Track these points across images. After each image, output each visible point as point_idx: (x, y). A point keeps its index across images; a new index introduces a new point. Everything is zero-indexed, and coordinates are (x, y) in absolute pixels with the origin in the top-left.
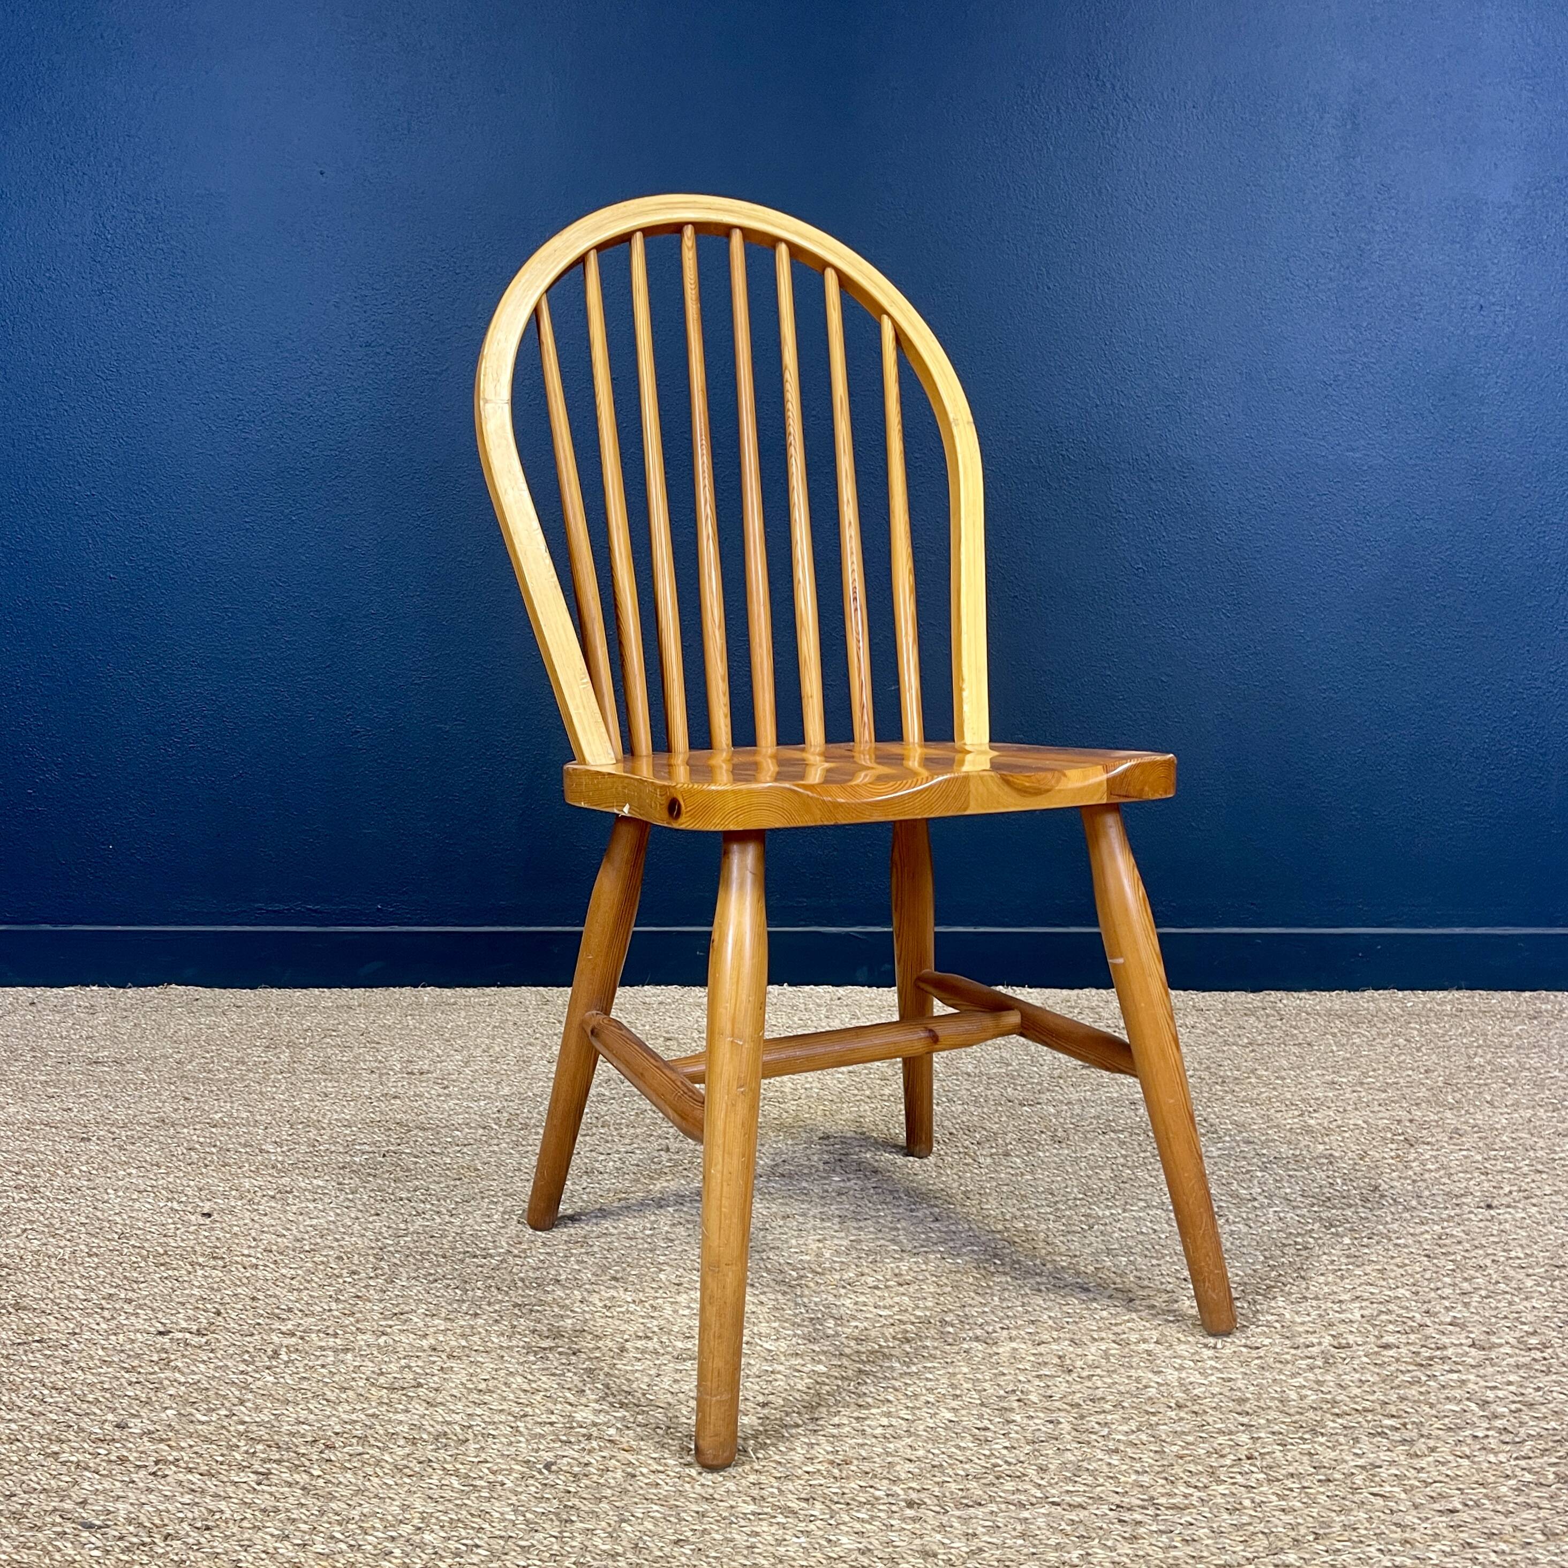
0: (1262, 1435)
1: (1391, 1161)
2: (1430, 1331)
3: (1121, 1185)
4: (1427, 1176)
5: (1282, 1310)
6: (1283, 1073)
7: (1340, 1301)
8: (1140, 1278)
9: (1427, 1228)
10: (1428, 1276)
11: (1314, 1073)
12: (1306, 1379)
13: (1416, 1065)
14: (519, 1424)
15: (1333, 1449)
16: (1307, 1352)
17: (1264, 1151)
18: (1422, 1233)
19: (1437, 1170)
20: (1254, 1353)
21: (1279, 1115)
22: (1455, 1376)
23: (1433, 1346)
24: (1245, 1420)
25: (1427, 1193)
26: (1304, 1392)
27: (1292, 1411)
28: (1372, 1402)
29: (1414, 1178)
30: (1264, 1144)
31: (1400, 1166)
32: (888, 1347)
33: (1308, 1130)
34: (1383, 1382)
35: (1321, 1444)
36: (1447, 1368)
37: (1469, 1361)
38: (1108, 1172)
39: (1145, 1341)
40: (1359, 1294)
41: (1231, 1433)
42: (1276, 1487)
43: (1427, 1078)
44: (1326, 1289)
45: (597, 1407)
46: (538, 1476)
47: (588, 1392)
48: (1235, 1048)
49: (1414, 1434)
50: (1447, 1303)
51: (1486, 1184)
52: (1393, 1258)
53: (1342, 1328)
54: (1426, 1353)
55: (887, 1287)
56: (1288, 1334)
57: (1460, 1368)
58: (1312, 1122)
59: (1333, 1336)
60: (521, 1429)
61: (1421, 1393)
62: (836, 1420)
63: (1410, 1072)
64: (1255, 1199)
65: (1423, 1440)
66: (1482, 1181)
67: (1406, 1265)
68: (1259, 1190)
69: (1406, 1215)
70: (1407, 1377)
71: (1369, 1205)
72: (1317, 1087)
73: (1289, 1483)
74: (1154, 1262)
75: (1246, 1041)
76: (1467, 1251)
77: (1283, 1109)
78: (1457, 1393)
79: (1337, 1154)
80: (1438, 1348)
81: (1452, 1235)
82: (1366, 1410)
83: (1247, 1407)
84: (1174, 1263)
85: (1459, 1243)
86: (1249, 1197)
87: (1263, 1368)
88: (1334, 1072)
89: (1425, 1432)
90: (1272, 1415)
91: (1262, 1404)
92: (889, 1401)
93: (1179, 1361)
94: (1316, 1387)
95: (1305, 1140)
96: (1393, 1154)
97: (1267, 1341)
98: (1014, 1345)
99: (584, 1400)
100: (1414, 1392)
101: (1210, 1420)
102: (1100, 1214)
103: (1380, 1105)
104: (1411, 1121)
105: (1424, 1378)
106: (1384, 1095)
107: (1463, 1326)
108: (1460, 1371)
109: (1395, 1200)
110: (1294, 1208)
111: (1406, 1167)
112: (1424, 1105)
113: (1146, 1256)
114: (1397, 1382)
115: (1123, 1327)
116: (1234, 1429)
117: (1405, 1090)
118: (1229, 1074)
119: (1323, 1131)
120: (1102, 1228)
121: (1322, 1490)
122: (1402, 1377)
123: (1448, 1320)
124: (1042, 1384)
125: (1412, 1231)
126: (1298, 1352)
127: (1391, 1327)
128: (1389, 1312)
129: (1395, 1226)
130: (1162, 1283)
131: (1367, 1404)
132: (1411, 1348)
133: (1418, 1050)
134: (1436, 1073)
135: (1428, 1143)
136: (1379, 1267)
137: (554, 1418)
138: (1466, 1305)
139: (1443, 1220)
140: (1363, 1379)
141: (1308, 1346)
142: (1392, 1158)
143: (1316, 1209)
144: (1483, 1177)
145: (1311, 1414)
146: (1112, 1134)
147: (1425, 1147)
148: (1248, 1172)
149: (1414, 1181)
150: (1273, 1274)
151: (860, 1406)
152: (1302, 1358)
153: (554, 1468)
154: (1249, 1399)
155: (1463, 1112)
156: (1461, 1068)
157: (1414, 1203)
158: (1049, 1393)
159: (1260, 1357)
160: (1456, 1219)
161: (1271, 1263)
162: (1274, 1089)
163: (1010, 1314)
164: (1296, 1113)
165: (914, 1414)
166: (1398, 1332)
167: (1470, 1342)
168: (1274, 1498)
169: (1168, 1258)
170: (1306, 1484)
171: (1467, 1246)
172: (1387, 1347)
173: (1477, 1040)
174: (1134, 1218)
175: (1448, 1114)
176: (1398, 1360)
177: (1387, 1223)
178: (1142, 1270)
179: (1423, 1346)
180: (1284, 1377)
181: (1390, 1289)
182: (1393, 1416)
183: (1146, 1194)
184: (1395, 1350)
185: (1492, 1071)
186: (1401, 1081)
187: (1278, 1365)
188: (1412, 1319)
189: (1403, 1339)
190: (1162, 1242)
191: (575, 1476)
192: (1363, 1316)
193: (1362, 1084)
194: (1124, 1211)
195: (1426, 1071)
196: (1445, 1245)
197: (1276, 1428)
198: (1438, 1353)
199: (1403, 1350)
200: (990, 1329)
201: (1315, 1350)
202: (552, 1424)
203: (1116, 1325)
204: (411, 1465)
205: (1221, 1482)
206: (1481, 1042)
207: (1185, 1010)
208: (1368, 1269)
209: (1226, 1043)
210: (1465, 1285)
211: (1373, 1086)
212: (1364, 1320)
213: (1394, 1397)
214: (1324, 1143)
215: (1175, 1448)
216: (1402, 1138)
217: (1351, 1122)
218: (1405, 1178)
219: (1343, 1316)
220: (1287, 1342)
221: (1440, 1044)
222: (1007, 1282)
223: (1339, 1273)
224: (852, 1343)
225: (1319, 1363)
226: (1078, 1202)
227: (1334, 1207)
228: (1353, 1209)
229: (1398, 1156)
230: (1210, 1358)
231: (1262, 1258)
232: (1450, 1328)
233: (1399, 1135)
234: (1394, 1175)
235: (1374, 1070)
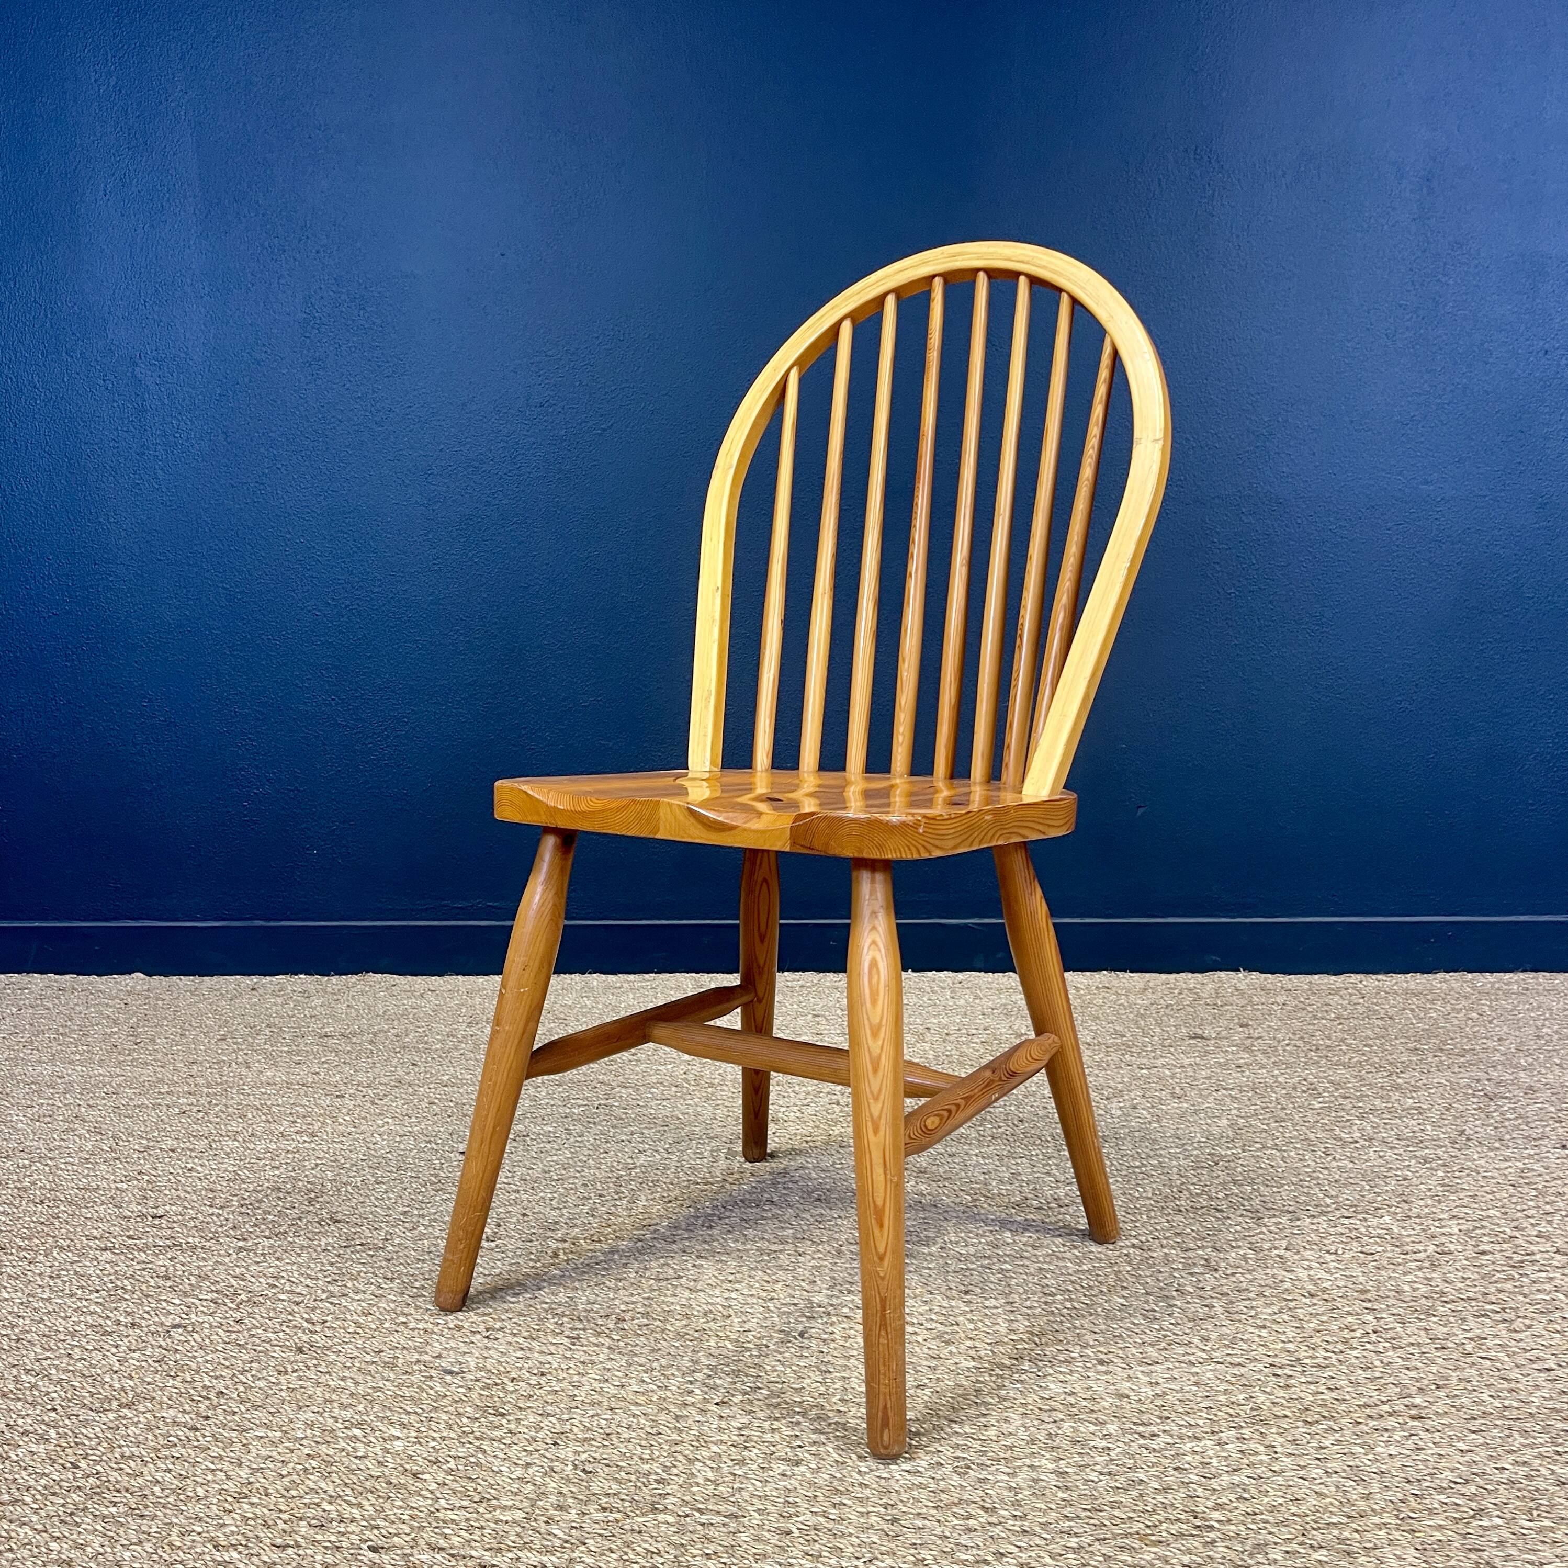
0: (1384, 1316)
1: (1473, 1112)
2: (1519, 1242)
3: (1238, 1131)
4: (1507, 1123)
5: (1390, 1226)
6: (1370, 1042)
7: (1440, 1219)
8: (1264, 1202)
9: (1510, 1164)
10: (1514, 1200)
11: (1398, 1042)
12: (1416, 1276)
13: (1489, 1034)
14: (769, 1304)
15: (1445, 1326)
16: (1415, 1256)
17: (1361, 1104)
18: (1507, 1168)
19: (1516, 1119)
20: (1370, 1258)
21: (1370, 1075)
22: (1544, 1275)
23: (1523, 1252)
24: (1369, 1305)
25: (1508, 1137)
26: (1416, 1285)
27: (1407, 1299)
28: (1475, 1293)
29: (1496, 1125)
30: (1360, 1099)
31: (1482, 1115)
32: (1060, 1252)
33: (1397, 1087)
34: (1483, 1278)
35: (1435, 1323)
36: (1536, 1268)
37: (1554, 1263)
38: (1225, 1122)
39: (1276, 1248)
40: (1455, 1214)
41: (1358, 1314)
42: (1401, 1353)
43: (1500, 1045)
44: (1426, 1210)
45: (829, 1293)
46: (794, 1341)
47: (819, 1282)
48: (1324, 1021)
49: (1512, 1316)
50: (1532, 1221)
51: (1560, 1130)
52: (1482, 1186)
53: (1443, 1239)
54: (1517, 1258)
55: (1050, 1208)
56: (1398, 1244)
57: (1548, 1268)
58: (1400, 1081)
59: (1436, 1245)
60: (772, 1309)
61: (1515, 1287)
62: (1028, 1303)
63: (1485, 1041)
64: (1357, 1142)
65: (1520, 1320)
66: (1557, 1128)
67: (1494, 1192)
68: (1359, 1135)
69: (1492, 1154)
70: (1502, 1275)
71: (1457, 1146)
72: (1402, 1053)
73: (1410, 1349)
74: (1275, 1189)
75: (1333, 1015)
76: (1547, 1181)
77: (1374, 1071)
78: (1547, 1287)
79: (1425, 1107)
80: (1528, 1254)
81: (1533, 1170)
82: (1469, 1299)
83: (1369, 1296)
84: (1292, 1191)
85: (1540, 1175)
86: (1351, 1140)
87: (1379, 1268)
88: (1415, 1041)
89: (1521, 1314)
90: (1391, 1302)
91: (1380, 1293)
92: (1069, 1290)
93: (1307, 1263)
94: (1426, 1282)
95: (1396, 1096)
96: (1475, 1106)
97: (1380, 1249)
98: (1166, 1251)
99: (817, 1288)
100: (1509, 1286)
101: (1339, 1305)
102: (1223, 1153)
103: (1460, 1067)
104: (1489, 1080)
105: (1517, 1276)
106: (1462, 1059)
107: (1548, 1238)
108: (1547, 1271)
109: (1480, 1143)
110: (1391, 1148)
111: (1487, 1116)
112: (1499, 1067)
113: (1267, 1186)
114: (1494, 1279)
115: (1255, 1238)
116: (1360, 1311)
117: (1481, 1055)
118: (1321, 1042)
119: (1411, 1088)
120: (1227, 1164)
121: (1438, 1354)
122: (1498, 1275)
123: (1535, 1233)
124: (1194, 1279)
125: (1497, 1166)
126: (1408, 1257)
127: (1485, 1239)
128: (1483, 1227)
129: (1482, 1162)
130: (1284, 1206)
131: (1471, 1295)
132: (1504, 1253)
133: (1490, 1022)
134: (1508, 1041)
135: (1506, 1098)
136: (1471, 1194)
137: (796, 1301)
138: (1550, 1222)
139: (1525, 1158)
140: (1465, 1276)
141: (1415, 1253)
142: (1475, 1109)
143: (1411, 1149)
144: (1557, 1125)
145: (1423, 1301)
146: (1224, 1092)
147: (1504, 1100)
148: (1348, 1120)
149: (1496, 1128)
150: (1379, 1199)
151: (1045, 1294)
152: (1411, 1261)
153: (806, 1335)
154: (1369, 1290)
155: (1535, 1073)
156: (1530, 1037)
157: (1497, 1145)
158: (1201, 1285)
159: (1376, 1261)
160: (1536, 1157)
161: (1376, 1190)
162: (1363, 1054)
163: (1158, 1228)
164: (1385, 1074)
165: (1092, 1300)
166: (1492, 1242)
167: (1555, 1249)
168: (1399, 1360)
169: (1286, 1187)
170: (1424, 1350)
171: (1547, 1178)
172: (1483, 1253)
173: (1544, 1014)
174: (1253, 1156)
175: (1522, 1074)
176: (1493, 1263)
177: (1475, 1160)
178: (1264, 1196)
179: (1514, 1253)
180: (1397, 1275)
181: (1482, 1210)
182: (1493, 1303)
183: (1261, 1138)
184: (1491, 1255)
185: (1560, 1039)
186: (1478, 1047)
187: (1392, 1266)
188: (1503, 1232)
189: (1497, 1247)
190: (1280, 1175)
191: (825, 1340)
192: (1460, 1231)
193: (1442, 1050)
194: (1244, 1151)
195: (1499, 1040)
196: (1528, 1177)
197: (1395, 1311)
198: (1528, 1257)
199: (1498, 1256)
200: (1143, 1239)
201: (1421, 1256)
202: (795, 1305)
203: (1250, 1236)
204: (690, 1332)
205: (1353, 1348)
206: (1547, 1015)
207: (1275, 990)
208: (1462, 1195)
209: (1315, 1018)
210: (1548, 1208)
211: (1451, 1052)
212: (1461, 1233)
213: (1493, 1290)
214: (1412, 1097)
215: (1311, 1325)
216: (1482, 1093)
217: (1435, 1081)
218: (1488, 1125)
219: (1443, 1230)
220: (1397, 1249)
221: (1510, 1017)
222: (1151, 1205)
223: (1437, 1198)
224: (1030, 1249)
225: (1426, 1264)
226: (1202, 1145)
227: (1427, 1148)
228: (1443, 1149)
229: (1480, 1108)
230: (1333, 1261)
231: (1367, 1187)
232: (1537, 1239)
233: (1479, 1091)
234: (1478, 1122)
235: (1452, 1039)
